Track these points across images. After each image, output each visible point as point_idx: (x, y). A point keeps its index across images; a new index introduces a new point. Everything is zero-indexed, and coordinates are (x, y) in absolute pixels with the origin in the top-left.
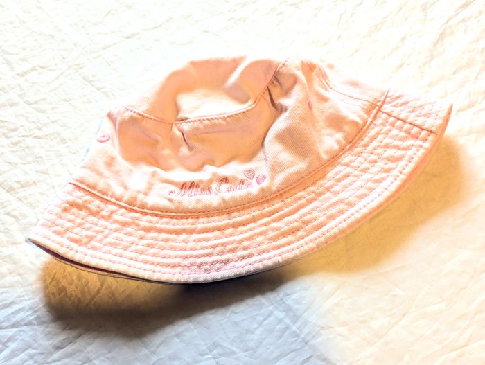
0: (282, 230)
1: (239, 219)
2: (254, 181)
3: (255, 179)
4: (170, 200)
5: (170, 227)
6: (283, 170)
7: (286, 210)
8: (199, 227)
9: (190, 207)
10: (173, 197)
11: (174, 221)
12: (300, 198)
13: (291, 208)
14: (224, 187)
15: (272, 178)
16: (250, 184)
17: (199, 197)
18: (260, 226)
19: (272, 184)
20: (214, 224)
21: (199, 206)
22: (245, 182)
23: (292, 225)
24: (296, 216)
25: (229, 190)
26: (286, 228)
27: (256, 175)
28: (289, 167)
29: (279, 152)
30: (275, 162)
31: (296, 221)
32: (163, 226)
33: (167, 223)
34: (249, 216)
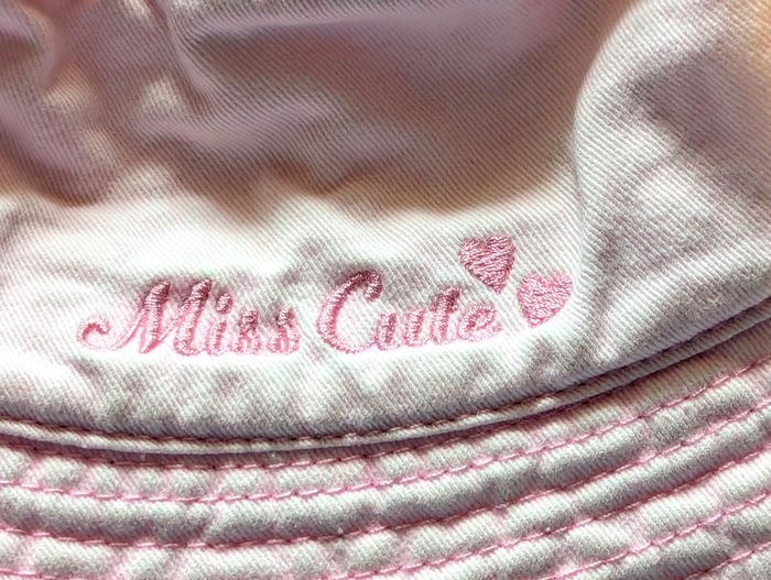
0: (630, 561)
1: (425, 491)
2: (505, 302)
3: (511, 286)
4: (87, 369)
5: (78, 505)
6: (658, 264)
7: (655, 465)
8: (225, 514)
9: (186, 413)
10: (99, 352)
11: (102, 474)
12: (728, 412)
13: (682, 456)
14: (360, 312)
15: (601, 299)
16: (486, 311)
17: (228, 360)
18: (522, 534)
19: (596, 328)
20: (297, 507)
21: (232, 410)
22: (464, 301)
23: (679, 546)
24: (700, 499)
25: (386, 333)
26: (652, 555)
27: (519, 268)
28: (690, 249)
29: (645, 171)
30: (621, 220)
31: (699, 522)
32: (45, 501)
33: (66, 486)
34: (471, 480)
